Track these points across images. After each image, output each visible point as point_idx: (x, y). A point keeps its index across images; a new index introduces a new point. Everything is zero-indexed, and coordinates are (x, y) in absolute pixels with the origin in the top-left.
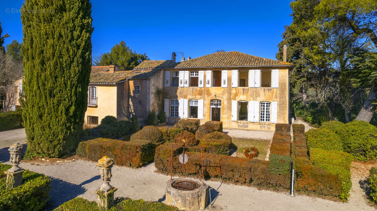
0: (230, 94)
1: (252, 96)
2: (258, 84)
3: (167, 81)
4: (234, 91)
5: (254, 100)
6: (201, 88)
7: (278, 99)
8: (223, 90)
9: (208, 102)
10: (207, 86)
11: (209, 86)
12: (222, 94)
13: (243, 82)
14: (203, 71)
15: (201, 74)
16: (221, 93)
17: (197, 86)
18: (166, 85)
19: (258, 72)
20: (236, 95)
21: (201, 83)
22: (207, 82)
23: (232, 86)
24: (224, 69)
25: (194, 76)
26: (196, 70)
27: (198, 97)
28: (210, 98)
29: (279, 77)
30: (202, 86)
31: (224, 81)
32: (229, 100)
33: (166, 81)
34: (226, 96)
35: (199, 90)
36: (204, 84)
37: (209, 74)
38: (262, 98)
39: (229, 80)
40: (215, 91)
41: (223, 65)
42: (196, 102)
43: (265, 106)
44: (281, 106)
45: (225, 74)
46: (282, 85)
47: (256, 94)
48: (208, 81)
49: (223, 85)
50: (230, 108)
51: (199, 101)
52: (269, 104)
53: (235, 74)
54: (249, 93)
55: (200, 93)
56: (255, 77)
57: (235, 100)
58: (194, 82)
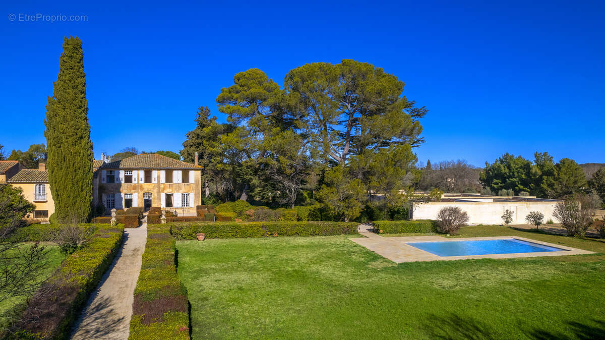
0: (159, 188)
1: (175, 189)
2: (180, 181)
3: (104, 179)
4: (162, 186)
5: (177, 192)
6: (135, 184)
7: (194, 191)
8: (153, 185)
9: (141, 194)
10: (140, 182)
11: (142, 182)
12: (153, 189)
13: (169, 179)
14: (137, 171)
15: (135, 174)
16: (152, 187)
17: (132, 182)
18: (103, 182)
19: (180, 172)
20: (164, 189)
21: (135, 180)
22: (140, 179)
23: (161, 182)
24: (154, 169)
25: (129, 174)
26: (131, 170)
27: (133, 191)
28: (143, 192)
29: (195, 176)
30: (136, 182)
31: (155, 179)
32: (159, 192)
33: (102, 178)
34: (156, 190)
35: (134, 186)
36: (138, 181)
37: (142, 174)
38: (183, 190)
39: (159, 178)
40: (147, 186)
41: (153, 167)
42: (131, 195)
43: (185, 196)
44: (195, 195)
45: (155, 174)
46: (196, 181)
47: (178, 188)
48: (141, 179)
49: (153, 182)
50: (159, 199)
51: (134, 194)
52: (188, 195)
53: (163, 174)
54: (174, 187)
55: (135, 188)
56: (177, 176)
57: (163, 192)
58: (128, 179)
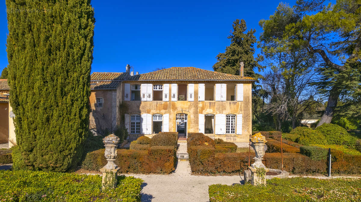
0: (196, 107)
1: (218, 109)
2: (224, 98)
3: (127, 95)
4: (200, 105)
5: (220, 113)
6: (166, 102)
7: (243, 112)
8: (189, 104)
9: (173, 116)
10: (173, 99)
11: (176, 99)
12: (189, 108)
13: (210, 95)
14: (168, 85)
15: (166, 88)
16: (187, 106)
17: (161, 100)
18: (126, 99)
19: (224, 86)
20: (203, 109)
21: (166, 97)
22: (172, 95)
23: (199, 100)
24: (191, 82)
25: (158, 89)
26: (160, 83)
27: (163, 111)
28: (176, 112)
29: (244, 91)
30: (167, 99)
31: (191, 95)
32: (196, 113)
33: (125, 95)
34: (192, 110)
35: (164, 104)
36: (170, 98)
37: (175, 88)
38: (228, 111)
39: (196, 93)
40: (181, 105)
41: (189, 78)
42: (161, 116)
43: (230, 119)
44: (245, 118)
45: (191, 88)
46: (246, 98)
47: (222, 108)
48: (174, 95)
49: (189, 99)
50: (197, 122)
51: (164, 115)
52: (234, 116)
53: (202, 88)
54: (216, 107)
55: (165, 107)
57: (202, 113)
58: (157, 96)
